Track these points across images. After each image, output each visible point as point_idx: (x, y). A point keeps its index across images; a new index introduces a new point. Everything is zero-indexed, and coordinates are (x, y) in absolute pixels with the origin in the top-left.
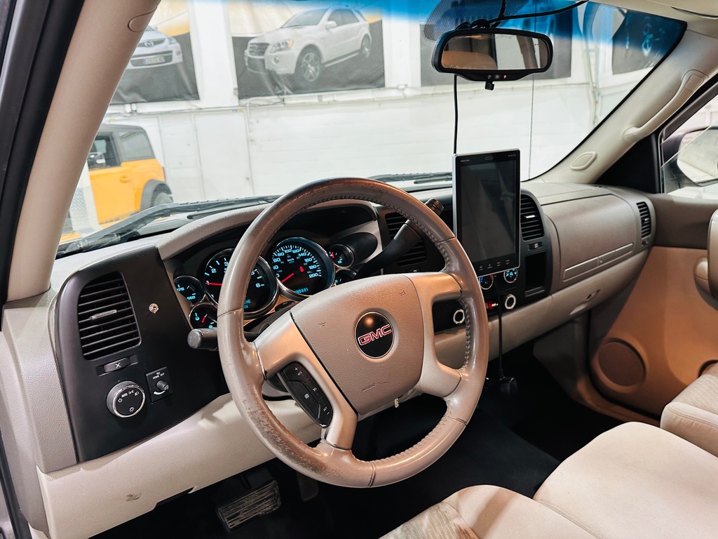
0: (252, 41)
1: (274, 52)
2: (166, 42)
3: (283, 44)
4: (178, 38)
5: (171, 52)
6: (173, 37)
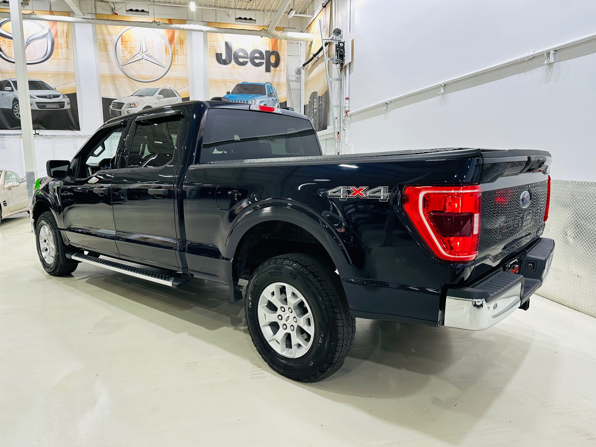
0: (114, 101)
1: (127, 108)
2: (61, 96)
3: (132, 104)
4: (69, 96)
5: (64, 102)
6: (65, 94)
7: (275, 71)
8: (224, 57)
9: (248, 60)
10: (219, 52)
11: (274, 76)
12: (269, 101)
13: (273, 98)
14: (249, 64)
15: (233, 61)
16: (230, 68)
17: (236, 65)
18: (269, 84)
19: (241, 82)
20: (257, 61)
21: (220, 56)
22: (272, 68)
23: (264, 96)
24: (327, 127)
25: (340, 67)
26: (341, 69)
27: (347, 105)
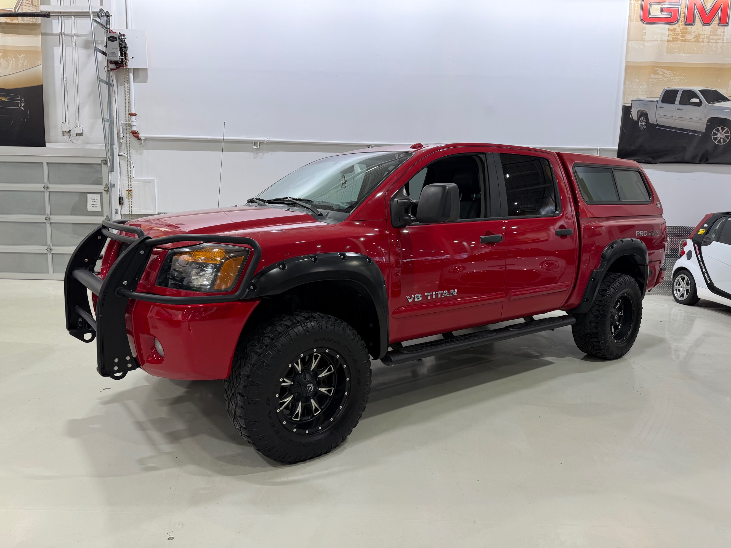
24: (46, 143)
25: (113, 66)
26: (112, 70)
27: (134, 124)
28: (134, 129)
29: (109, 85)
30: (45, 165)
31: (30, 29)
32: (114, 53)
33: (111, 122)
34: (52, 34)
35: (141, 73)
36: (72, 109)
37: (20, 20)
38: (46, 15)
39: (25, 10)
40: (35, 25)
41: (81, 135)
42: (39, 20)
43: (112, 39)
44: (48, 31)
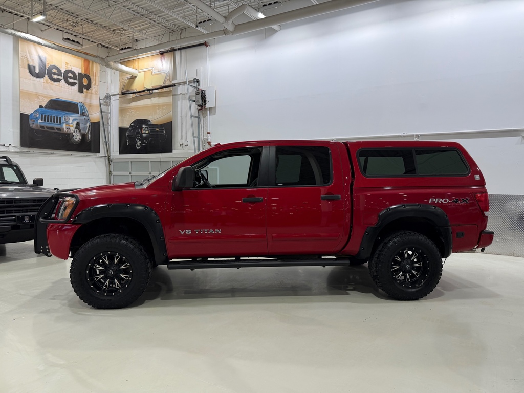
7: (87, 92)
8: (37, 70)
9: (62, 78)
10: (31, 64)
11: (86, 97)
12: (81, 120)
13: (85, 117)
14: (63, 81)
15: (46, 76)
16: (44, 83)
17: (50, 81)
18: (82, 105)
19: (54, 98)
20: (71, 81)
21: (32, 68)
22: (84, 90)
23: (77, 115)
24: (173, 151)
25: (200, 108)
26: (200, 110)
27: (209, 138)
28: (209, 141)
29: (199, 118)
30: (172, 162)
31: (168, 93)
32: (198, 101)
33: (199, 138)
34: (177, 95)
35: (213, 110)
36: (184, 132)
37: (164, 90)
38: (174, 86)
39: (167, 84)
40: (170, 91)
41: (187, 145)
42: (171, 88)
43: (197, 94)
44: (176, 93)
